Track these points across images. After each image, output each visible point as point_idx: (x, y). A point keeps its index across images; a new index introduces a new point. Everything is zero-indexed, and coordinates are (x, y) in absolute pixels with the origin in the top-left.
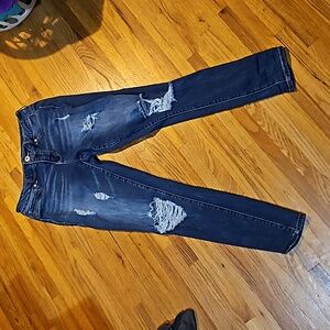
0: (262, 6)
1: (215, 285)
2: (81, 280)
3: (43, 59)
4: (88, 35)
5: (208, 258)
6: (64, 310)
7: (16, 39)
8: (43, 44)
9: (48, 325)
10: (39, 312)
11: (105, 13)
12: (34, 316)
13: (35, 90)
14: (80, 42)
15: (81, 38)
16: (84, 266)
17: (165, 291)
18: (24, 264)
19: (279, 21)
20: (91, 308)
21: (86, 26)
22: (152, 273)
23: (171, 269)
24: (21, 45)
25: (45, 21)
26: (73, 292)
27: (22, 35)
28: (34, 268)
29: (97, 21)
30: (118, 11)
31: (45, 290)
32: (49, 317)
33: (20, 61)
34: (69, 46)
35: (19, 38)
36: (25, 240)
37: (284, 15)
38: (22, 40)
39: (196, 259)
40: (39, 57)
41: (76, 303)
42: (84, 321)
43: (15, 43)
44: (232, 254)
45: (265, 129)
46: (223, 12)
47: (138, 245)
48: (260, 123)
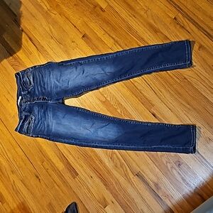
0: (103, 32)
2: (17, 192)
4: (15, 53)
5: (84, 173)
6: (9, 210)
11: (23, 40)
14: (11, 58)
15: (12, 55)
16: (19, 185)
19: (112, 40)
20: (24, 208)
21: (15, 50)
22: (55, 185)
23: (65, 182)
26: (13, 199)
29: (19, 44)
30: (30, 39)
34: (5, 60)
37: (114, 36)
39: (77, 174)
41: (15, 206)
44: (96, 170)
45: (109, 99)
46: (83, 36)
47: (47, 170)
48: (106, 96)
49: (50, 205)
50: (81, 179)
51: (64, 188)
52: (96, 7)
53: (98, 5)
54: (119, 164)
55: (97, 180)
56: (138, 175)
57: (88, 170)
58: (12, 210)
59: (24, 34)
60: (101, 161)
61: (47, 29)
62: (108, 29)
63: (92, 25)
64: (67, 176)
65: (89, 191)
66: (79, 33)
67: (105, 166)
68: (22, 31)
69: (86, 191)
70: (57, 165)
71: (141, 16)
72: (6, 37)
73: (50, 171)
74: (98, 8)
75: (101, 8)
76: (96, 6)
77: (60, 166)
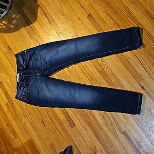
0: (105, 14)
1: (82, 137)
2: (27, 132)
3: (12, 34)
4: (32, 23)
5: (80, 125)
6: (20, 144)
7: (1, 24)
8: (12, 27)
9: (14, 150)
10: (10, 145)
11: (39, 13)
12: (8, 146)
13: (9, 47)
14: (28, 27)
15: (28, 25)
16: (28, 126)
17: (62, 139)
19: (113, 22)
20: (31, 144)
21: (31, 20)
22: (57, 130)
23: (64, 129)
24: (3, 27)
25: (13, 16)
26: (24, 136)
27: (3, 22)
28: (8, 125)
29: (35, 17)
30: (44, 13)
31: (12, 135)
32: (14, 147)
34: (23, 28)
35: (3, 23)
36: (4, 113)
37: (115, 18)
38: (4, 25)
39: (75, 125)
40: (10, 32)
41: (25, 141)
42: (28, 150)
43: (1, 26)
44: (90, 124)
45: (105, 70)
46: (88, 16)
47: (51, 118)
48: (103, 67)
49: (52, 145)
50: (77, 129)
54: (109, 122)
55: (90, 132)
56: (124, 133)
57: (84, 124)
58: (22, 144)
59: (39, 9)
60: (95, 118)
61: (59, 7)
62: (110, 12)
63: (97, 7)
64: (67, 125)
65: (84, 139)
66: (85, 13)
67: (98, 122)
68: (38, 5)
69: (81, 139)
70: (59, 116)
71: (140, 3)
72: (25, 10)
73: (54, 119)
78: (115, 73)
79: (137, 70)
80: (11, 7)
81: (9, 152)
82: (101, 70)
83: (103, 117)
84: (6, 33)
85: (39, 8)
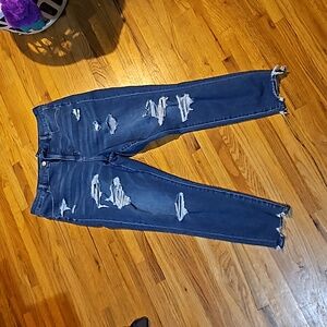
1: (176, 305)
2: (59, 276)
3: (59, 68)
4: (104, 54)
5: (174, 280)
6: (40, 299)
7: (38, 44)
8: (61, 54)
9: (25, 310)
10: (18, 297)
11: (122, 37)
12: (13, 300)
13: (47, 94)
14: (95, 60)
15: (97, 57)
17: (131, 301)
18: (11, 250)
20: (65, 302)
21: (104, 49)
22: (123, 283)
23: (140, 283)
24: (42, 50)
25: (67, 33)
26: (51, 285)
27: (44, 41)
28: (20, 256)
30: (134, 38)
31: (26, 278)
32: (27, 303)
33: (38, 65)
34: (84, 61)
35: (41, 43)
36: (17, 229)
38: (43, 46)
39: (163, 278)
40: (56, 65)
41: (52, 295)
42: (57, 314)
43: (36, 47)
44: (194, 280)
45: (245, 175)
46: (227, 60)
47: (115, 256)
48: (241, 169)
49: (108, 311)
50: (167, 285)
51: (137, 293)
52: (261, 16)
53: (266, 13)
54: (236, 282)
55: (195, 298)
56: (264, 310)
57: (183, 277)
58: (45, 300)
59: (125, 27)
60: (207, 270)
61: (168, 31)
63: (247, 44)
64: (146, 275)
66: (220, 53)
67: (212, 279)
68: (124, 20)
69: (173, 309)
70: (133, 253)
72: (94, 24)
74: (264, 19)
75: (270, 22)
76: (262, 14)
77: (139, 256)
78: (263, 184)
79: (310, 186)
80: (64, 13)
81: (13, 311)
82: (236, 174)
83: (226, 270)
84: (47, 64)
85: (125, 25)
